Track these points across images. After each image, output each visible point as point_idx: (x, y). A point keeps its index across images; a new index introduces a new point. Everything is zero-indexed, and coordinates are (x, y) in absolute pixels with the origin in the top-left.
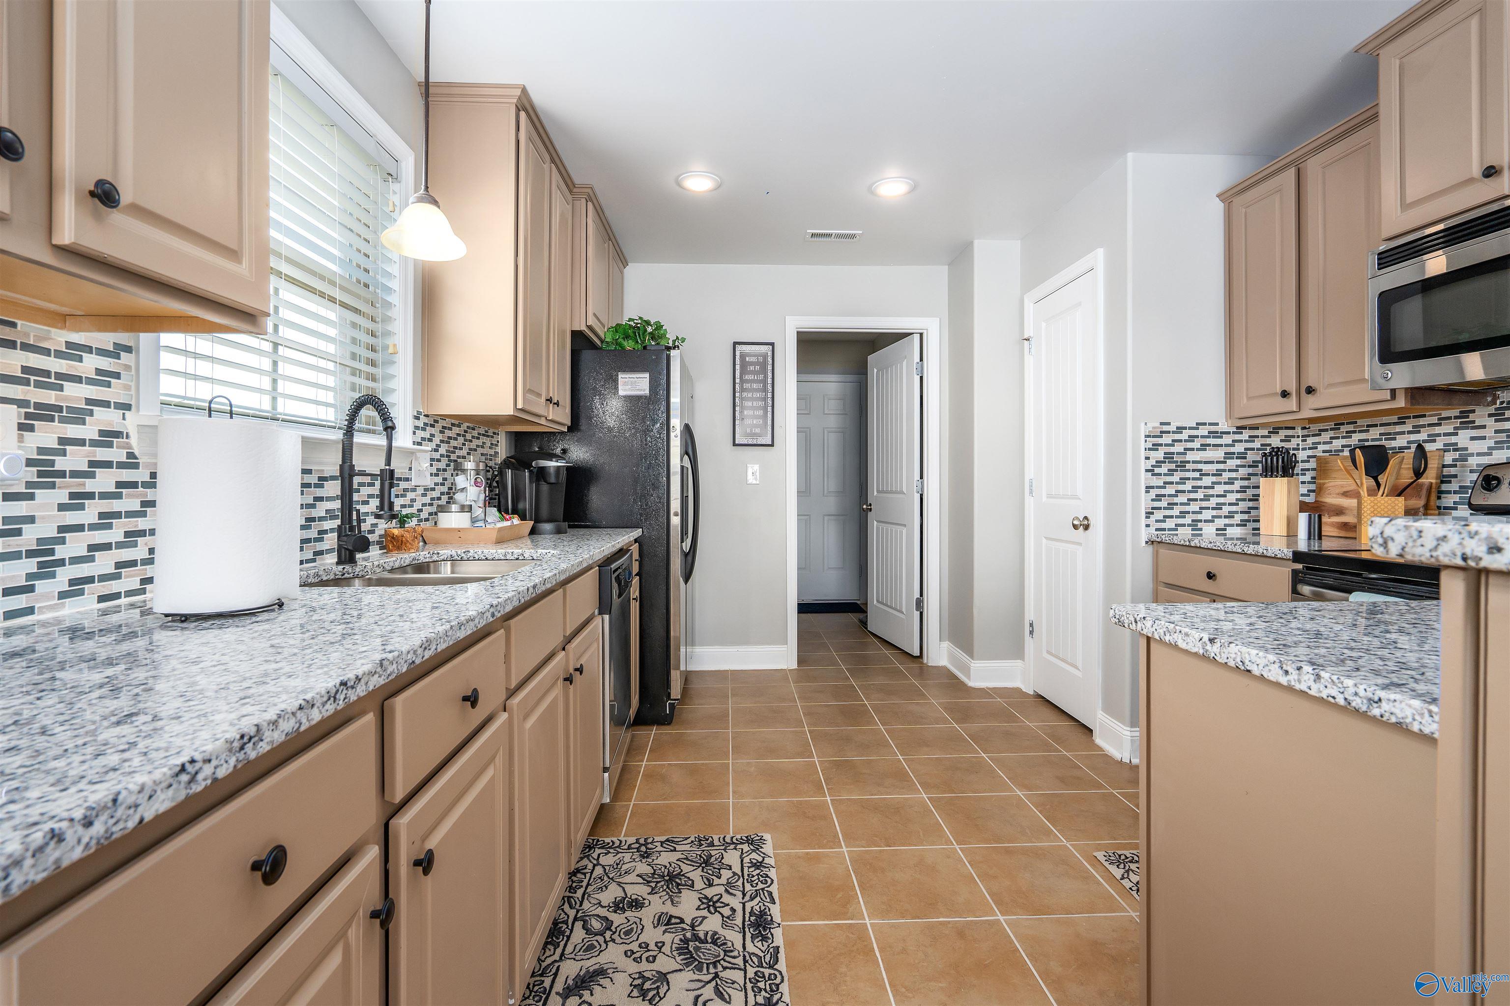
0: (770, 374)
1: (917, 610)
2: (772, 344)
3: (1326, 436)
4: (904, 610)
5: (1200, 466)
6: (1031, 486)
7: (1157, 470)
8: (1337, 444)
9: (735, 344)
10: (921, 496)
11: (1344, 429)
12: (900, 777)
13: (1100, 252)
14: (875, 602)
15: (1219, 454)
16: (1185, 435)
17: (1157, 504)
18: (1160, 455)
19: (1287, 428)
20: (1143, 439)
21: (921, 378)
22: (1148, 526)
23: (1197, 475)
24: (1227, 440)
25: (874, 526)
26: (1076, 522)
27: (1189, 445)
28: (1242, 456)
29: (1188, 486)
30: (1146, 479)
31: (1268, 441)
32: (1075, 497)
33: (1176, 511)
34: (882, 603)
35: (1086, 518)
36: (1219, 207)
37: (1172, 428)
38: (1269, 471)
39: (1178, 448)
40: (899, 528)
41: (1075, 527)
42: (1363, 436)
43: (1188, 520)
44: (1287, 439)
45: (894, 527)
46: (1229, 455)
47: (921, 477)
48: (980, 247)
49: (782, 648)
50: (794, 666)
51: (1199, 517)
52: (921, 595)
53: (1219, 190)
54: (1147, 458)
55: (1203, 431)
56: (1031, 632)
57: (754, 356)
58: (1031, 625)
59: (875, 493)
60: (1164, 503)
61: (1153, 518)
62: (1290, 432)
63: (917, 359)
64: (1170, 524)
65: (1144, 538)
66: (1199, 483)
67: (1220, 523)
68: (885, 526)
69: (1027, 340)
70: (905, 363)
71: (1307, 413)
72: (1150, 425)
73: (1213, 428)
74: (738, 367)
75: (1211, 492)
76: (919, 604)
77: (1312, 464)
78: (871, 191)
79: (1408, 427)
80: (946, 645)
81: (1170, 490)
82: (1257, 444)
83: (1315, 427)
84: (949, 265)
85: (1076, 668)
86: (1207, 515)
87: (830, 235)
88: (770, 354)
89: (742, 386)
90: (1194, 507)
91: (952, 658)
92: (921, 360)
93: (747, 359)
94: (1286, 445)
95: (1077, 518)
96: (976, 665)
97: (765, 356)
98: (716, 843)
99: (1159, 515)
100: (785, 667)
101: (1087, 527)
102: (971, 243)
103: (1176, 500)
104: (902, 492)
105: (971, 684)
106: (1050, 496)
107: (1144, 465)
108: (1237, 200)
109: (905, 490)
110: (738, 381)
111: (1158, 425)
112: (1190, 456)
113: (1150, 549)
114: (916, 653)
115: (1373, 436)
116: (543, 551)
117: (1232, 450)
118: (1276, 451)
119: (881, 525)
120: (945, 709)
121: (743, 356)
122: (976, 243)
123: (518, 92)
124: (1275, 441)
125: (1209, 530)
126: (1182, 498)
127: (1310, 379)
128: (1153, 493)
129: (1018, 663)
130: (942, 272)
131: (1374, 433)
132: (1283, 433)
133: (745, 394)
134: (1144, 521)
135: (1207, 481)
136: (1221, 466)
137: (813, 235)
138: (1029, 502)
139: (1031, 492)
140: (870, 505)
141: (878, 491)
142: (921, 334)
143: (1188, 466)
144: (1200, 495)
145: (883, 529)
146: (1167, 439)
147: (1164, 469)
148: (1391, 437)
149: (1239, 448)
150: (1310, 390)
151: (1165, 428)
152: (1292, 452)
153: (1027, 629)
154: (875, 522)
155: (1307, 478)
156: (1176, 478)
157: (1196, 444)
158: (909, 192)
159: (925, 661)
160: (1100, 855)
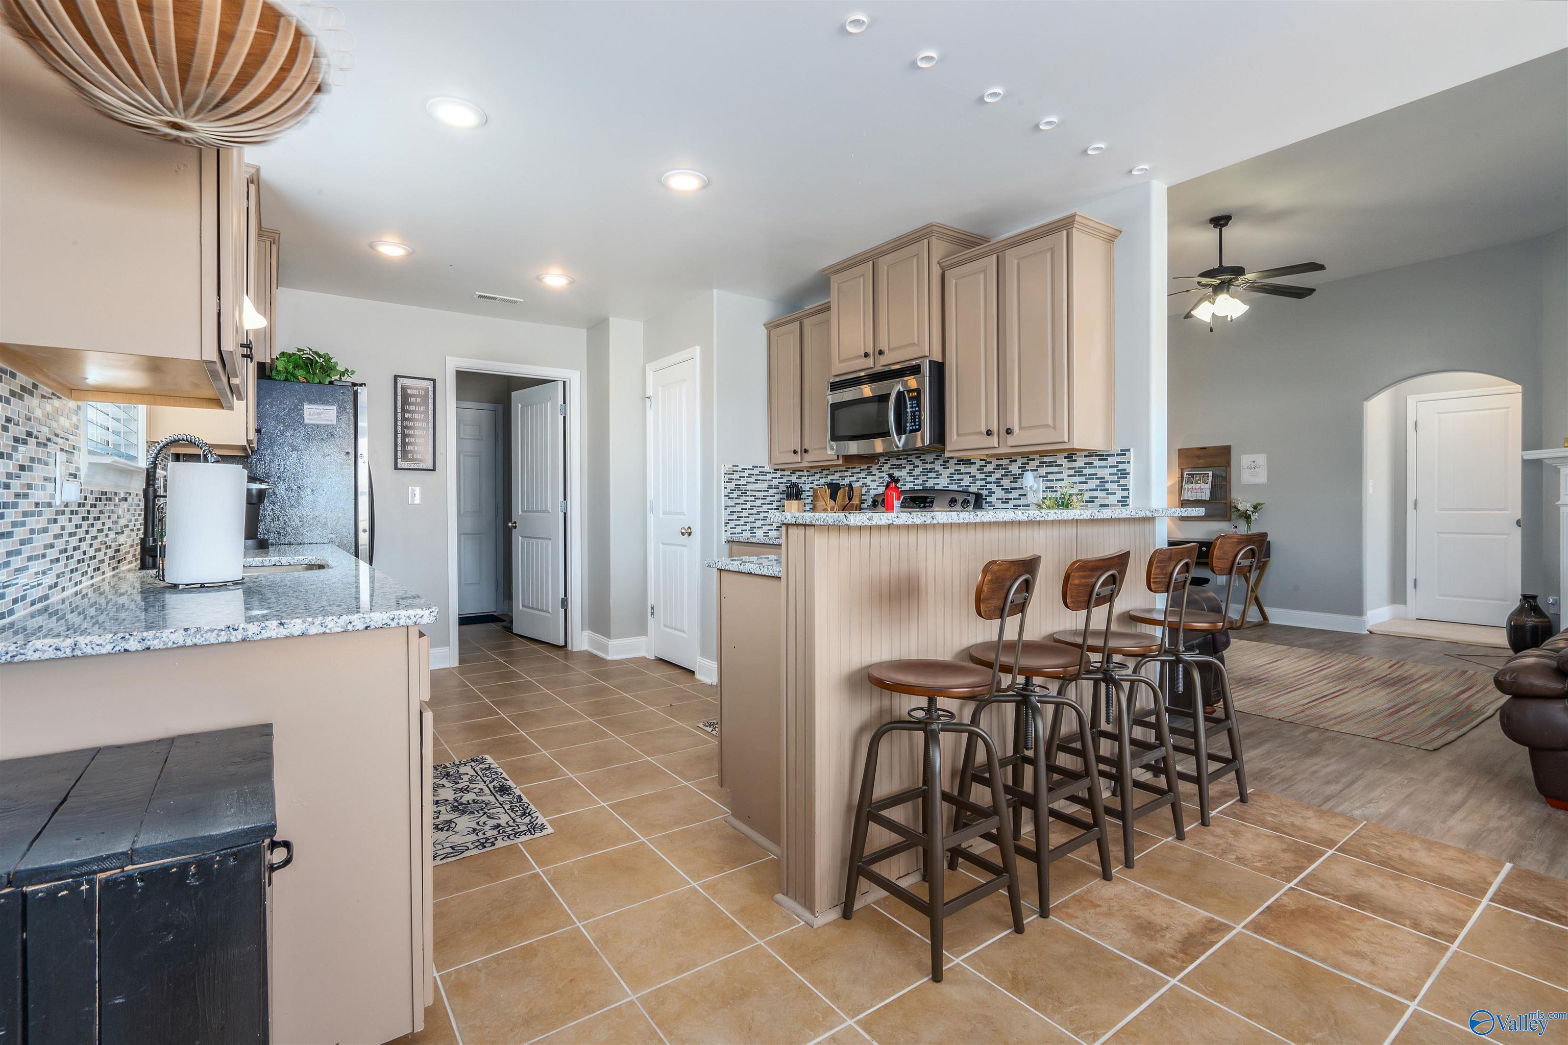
0: (431, 406)
1: (562, 608)
2: (434, 381)
3: (817, 476)
4: (550, 610)
5: (755, 493)
6: (652, 506)
7: (731, 496)
8: (822, 481)
9: (396, 377)
10: (565, 514)
11: (825, 472)
12: (570, 714)
13: (698, 348)
14: (521, 607)
15: (764, 486)
16: (746, 474)
17: (731, 517)
18: (732, 486)
19: (800, 471)
20: (723, 475)
21: (564, 417)
22: (726, 531)
23: (753, 499)
24: (769, 477)
25: (519, 542)
26: (683, 531)
27: (749, 480)
28: (777, 487)
29: (748, 506)
30: (725, 501)
31: (790, 478)
32: (682, 513)
33: (741, 522)
34: (528, 607)
35: (689, 528)
36: (764, 331)
37: (739, 469)
38: (789, 497)
39: (743, 482)
40: (544, 542)
41: (683, 534)
42: (832, 477)
43: (748, 527)
44: (800, 477)
45: (539, 541)
46: (770, 486)
47: (565, 499)
48: (615, 324)
49: (445, 650)
50: (457, 664)
51: (754, 525)
52: (566, 595)
53: (764, 320)
54: (725, 488)
55: (756, 471)
56: (653, 614)
57: (416, 389)
58: (652, 608)
59: (520, 513)
60: (735, 517)
61: (729, 526)
62: (801, 473)
63: (561, 402)
64: (738, 530)
65: (724, 539)
66: (754, 504)
67: (766, 528)
68: (531, 541)
69: (649, 398)
70: (549, 404)
71: (805, 464)
72: (727, 466)
73: (761, 470)
74: (399, 398)
75: (760, 509)
76: (564, 603)
77: (811, 493)
78: (539, 279)
79: (849, 474)
80: (587, 633)
81: (738, 508)
82: (784, 480)
83: (813, 471)
84: (588, 329)
85: (684, 632)
86: (759, 524)
87: (495, 299)
88: (431, 388)
89: (404, 416)
90: (751, 519)
91: (592, 642)
92: (564, 403)
93: (409, 391)
94: (798, 481)
95: (684, 528)
96: (613, 643)
97: (426, 391)
98: (448, 765)
99: (732, 524)
100: (448, 666)
101: (690, 534)
102: (608, 319)
103: (742, 514)
104: (547, 512)
105: (609, 658)
106: (665, 513)
107: (724, 492)
108: (774, 332)
109: (550, 510)
110: (399, 410)
111: (731, 466)
112: (749, 487)
113: (727, 546)
114: (562, 643)
115: (835, 478)
116: (300, 558)
117: (771, 483)
118: (794, 485)
119: (526, 540)
120: (593, 675)
121: (404, 389)
122: (611, 319)
123: (253, 171)
124: (794, 479)
125: (760, 534)
126: (745, 514)
127: (806, 447)
128: (729, 510)
129: (643, 638)
130: (582, 335)
131: (837, 475)
132: (798, 473)
133: (406, 423)
134: (724, 528)
135: (758, 503)
136: (766, 493)
137: (480, 296)
138: (651, 518)
139: (652, 510)
140: (515, 523)
141: (523, 511)
142: (564, 382)
143: (748, 493)
144: (754, 511)
145: (528, 544)
146: (736, 476)
147: (735, 495)
148: (843, 478)
149: (775, 482)
150: (806, 451)
151: (735, 469)
152: (800, 485)
153: (650, 611)
154: (520, 538)
155: (809, 501)
156: (741, 501)
157: (752, 480)
158: (568, 284)
159: (570, 649)
160: (701, 725)
